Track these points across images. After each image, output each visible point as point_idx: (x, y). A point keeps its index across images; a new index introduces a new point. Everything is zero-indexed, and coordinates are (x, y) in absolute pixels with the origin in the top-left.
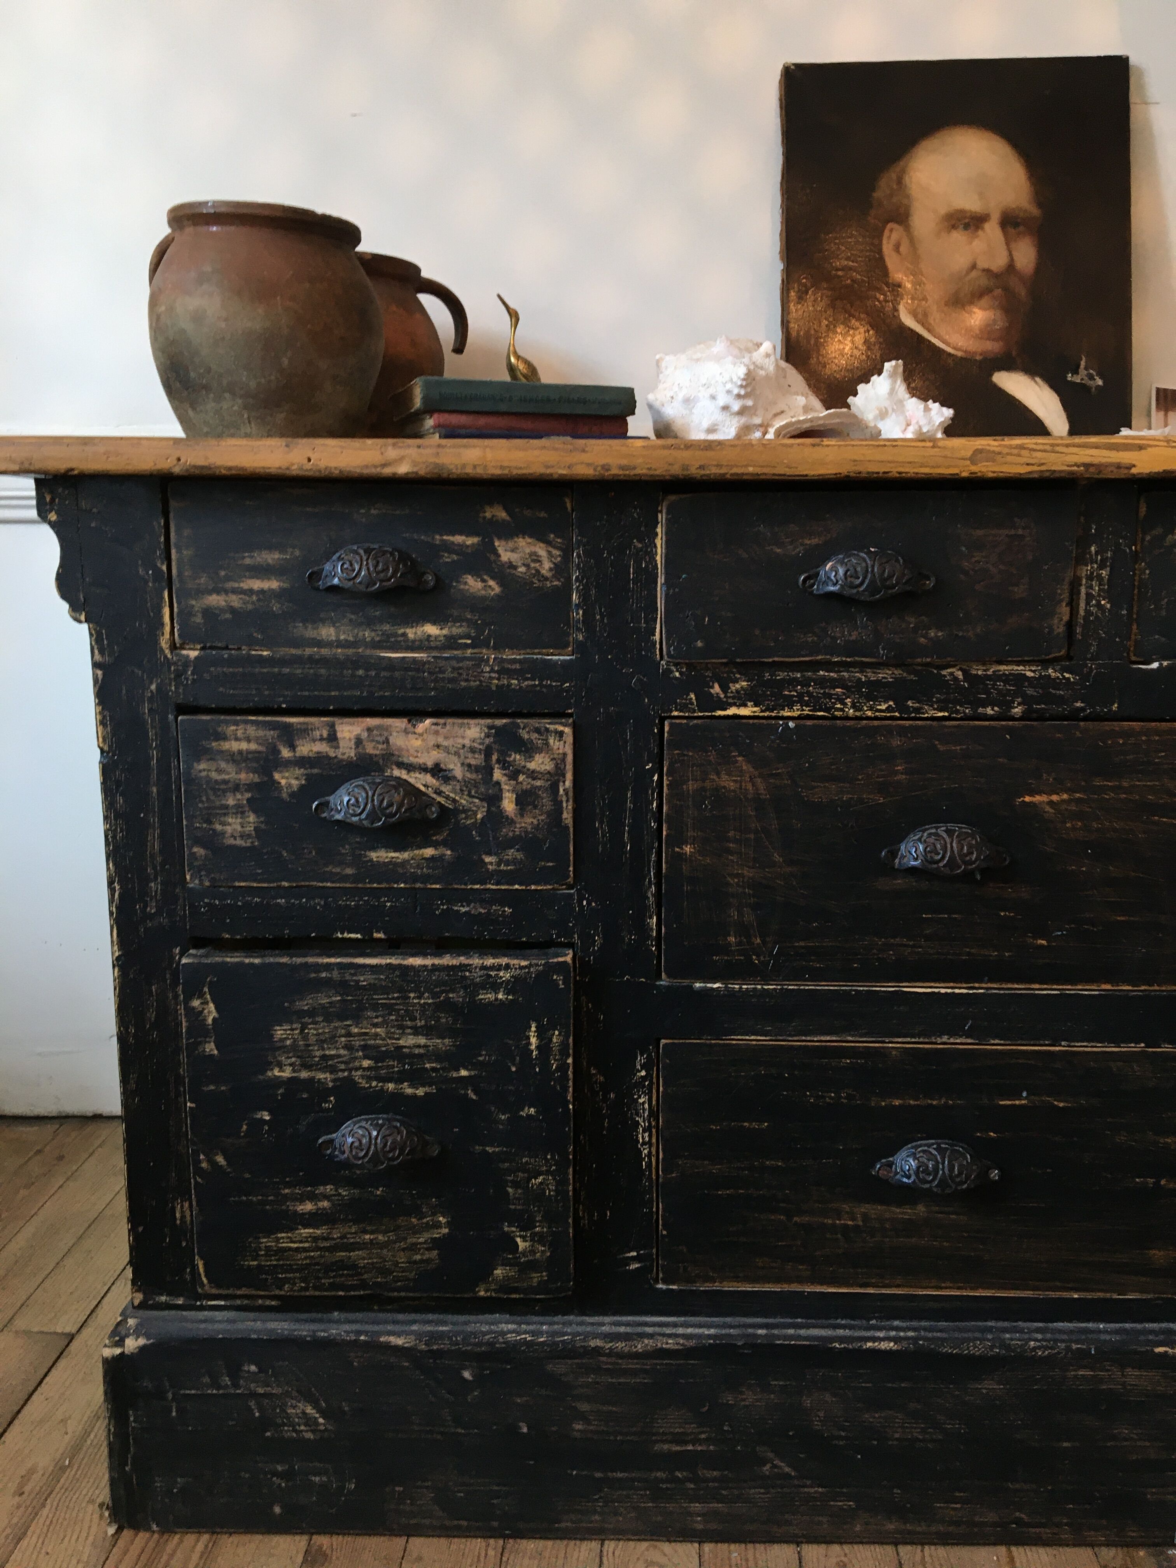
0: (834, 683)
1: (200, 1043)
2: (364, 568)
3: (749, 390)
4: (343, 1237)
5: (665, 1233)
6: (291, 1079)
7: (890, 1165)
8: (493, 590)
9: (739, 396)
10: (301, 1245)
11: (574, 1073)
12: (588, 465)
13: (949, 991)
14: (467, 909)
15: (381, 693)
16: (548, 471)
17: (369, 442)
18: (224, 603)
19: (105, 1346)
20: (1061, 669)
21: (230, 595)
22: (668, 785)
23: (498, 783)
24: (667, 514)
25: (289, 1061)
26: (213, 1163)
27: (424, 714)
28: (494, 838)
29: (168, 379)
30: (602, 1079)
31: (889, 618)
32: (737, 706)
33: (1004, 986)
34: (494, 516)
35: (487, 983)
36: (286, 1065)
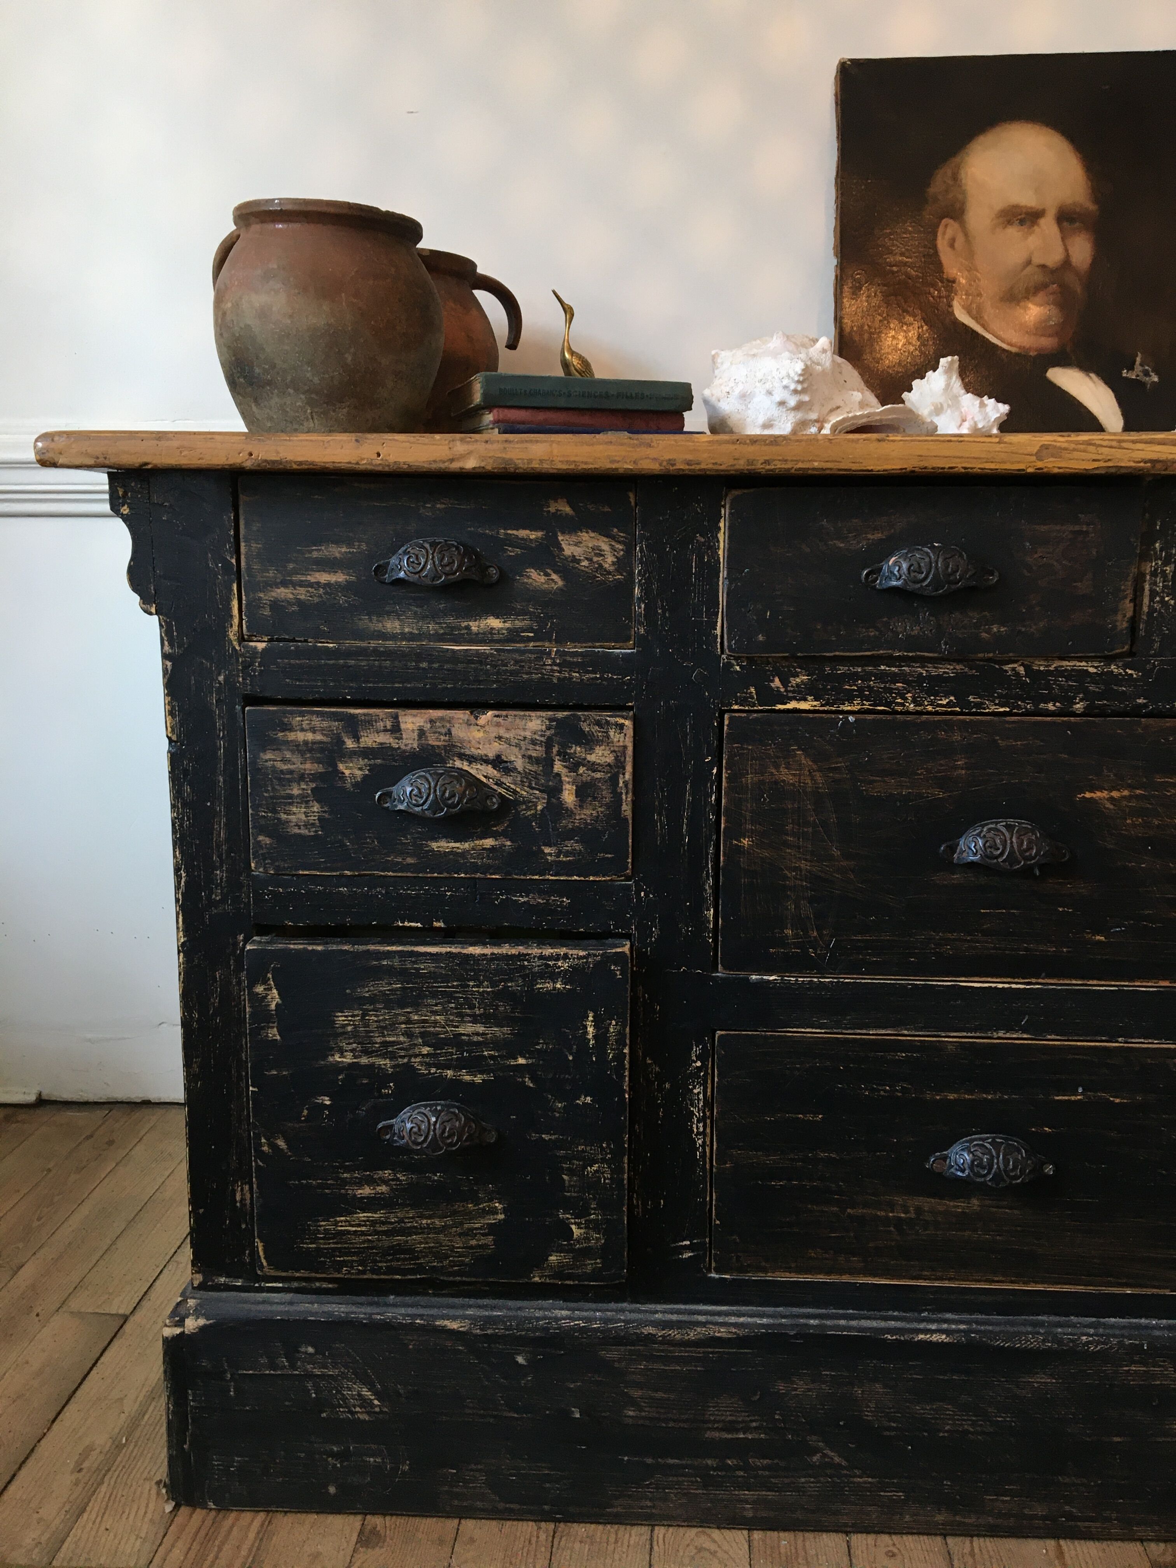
0: (895, 678)
1: (263, 1028)
2: (430, 562)
3: (805, 385)
4: (401, 1221)
5: (718, 1222)
6: (351, 1065)
7: (945, 1158)
8: (556, 583)
9: (795, 392)
10: (359, 1229)
11: (630, 1063)
12: (655, 459)
13: (1006, 986)
14: (526, 899)
15: (444, 685)
16: (614, 466)
17: (437, 437)
18: (291, 596)
19: (166, 1326)
20: (1123, 665)
21: (297, 587)
22: (726, 778)
23: (558, 775)
24: (731, 509)
25: (350, 1047)
26: (273, 1146)
27: (486, 706)
28: (553, 830)
29: (232, 375)
30: (657, 1069)
31: (952, 613)
32: (797, 700)
33: (1061, 982)
34: (557, 510)
35: (546, 973)
36: (346, 1051)
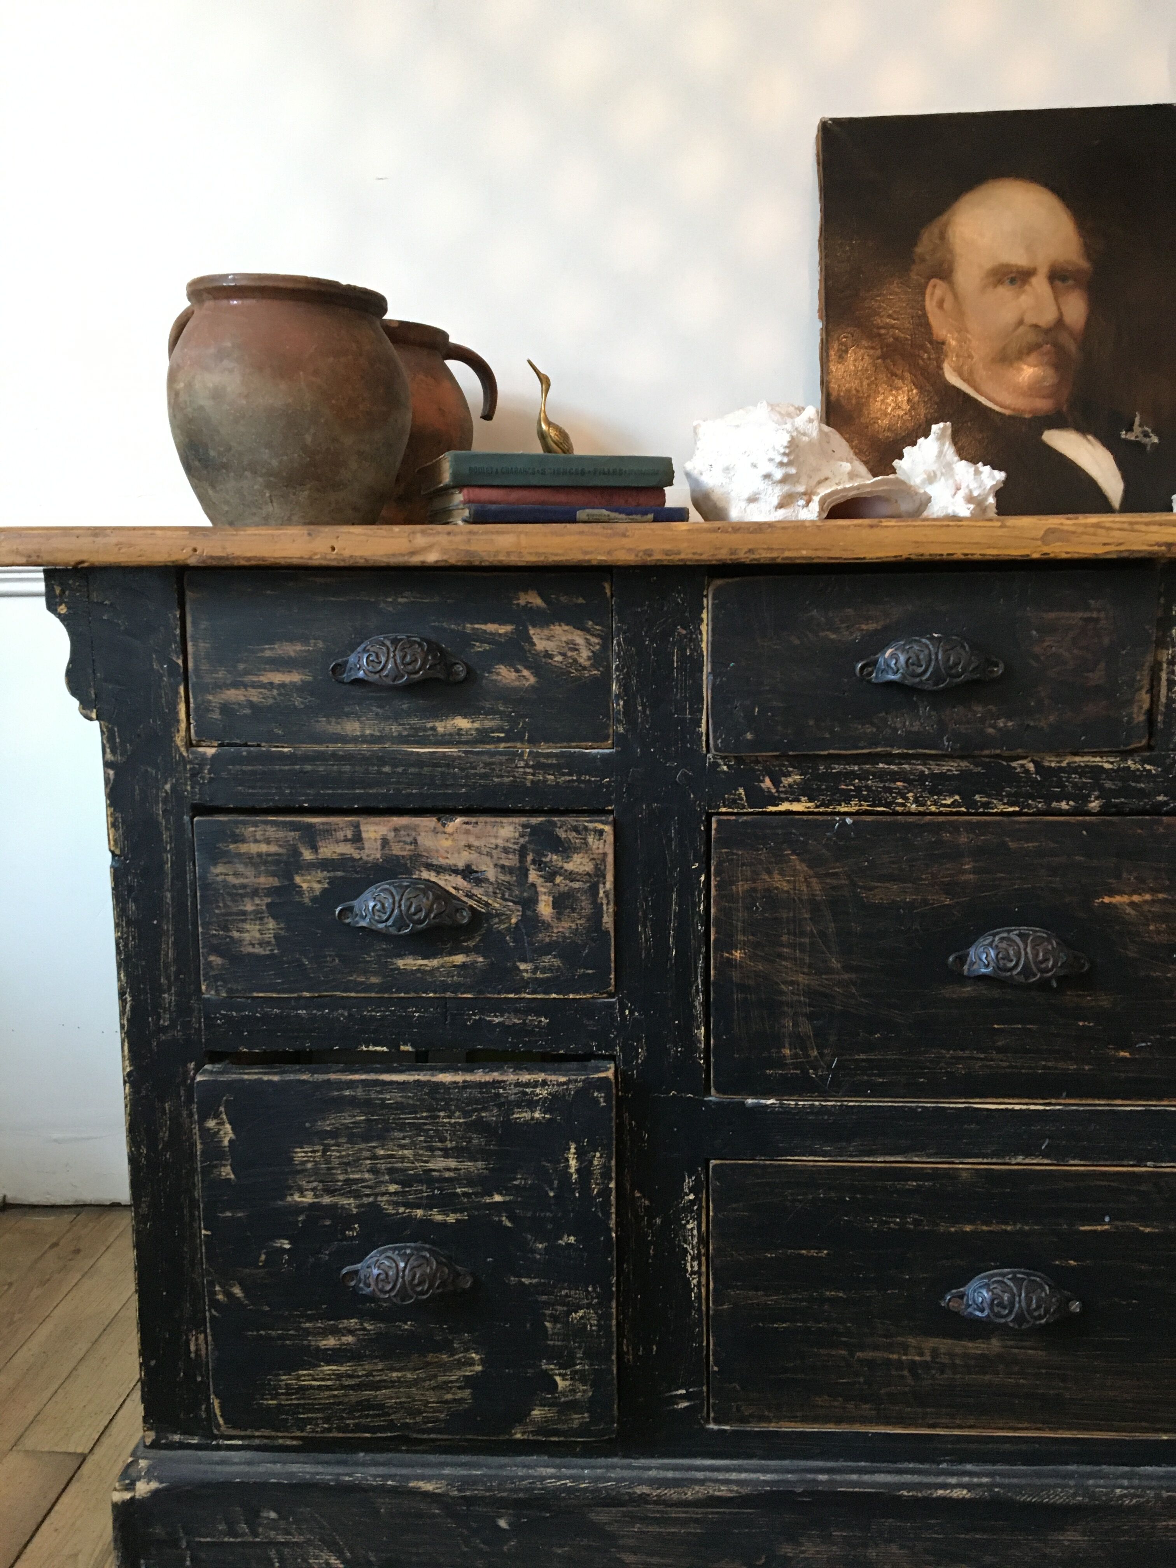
0: (895, 776)
1: (216, 1166)
2: (391, 661)
3: (792, 457)
4: (369, 1374)
5: (716, 1369)
6: (312, 1206)
7: (961, 1296)
8: (527, 680)
9: (781, 464)
10: (323, 1383)
11: (617, 1197)
12: (630, 550)
13: (1024, 1107)
14: (501, 1019)
15: (409, 791)
16: (587, 558)
17: (396, 529)
18: (243, 698)
19: (115, 1489)
20: (1141, 760)
21: (249, 689)
22: (715, 886)
23: (533, 885)
24: (714, 598)
25: (311, 1186)
26: (229, 1295)
27: (455, 812)
28: (529, 944)
29: (187, 457)
30: (647, 1203)
31: (954, 707)
32: (790, 801)
33: (1084, 1102)
34: (528, 603)
35: (523, 1101)
36: (307, 1190)
